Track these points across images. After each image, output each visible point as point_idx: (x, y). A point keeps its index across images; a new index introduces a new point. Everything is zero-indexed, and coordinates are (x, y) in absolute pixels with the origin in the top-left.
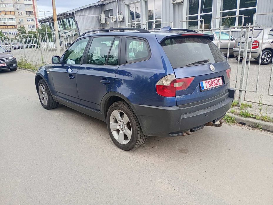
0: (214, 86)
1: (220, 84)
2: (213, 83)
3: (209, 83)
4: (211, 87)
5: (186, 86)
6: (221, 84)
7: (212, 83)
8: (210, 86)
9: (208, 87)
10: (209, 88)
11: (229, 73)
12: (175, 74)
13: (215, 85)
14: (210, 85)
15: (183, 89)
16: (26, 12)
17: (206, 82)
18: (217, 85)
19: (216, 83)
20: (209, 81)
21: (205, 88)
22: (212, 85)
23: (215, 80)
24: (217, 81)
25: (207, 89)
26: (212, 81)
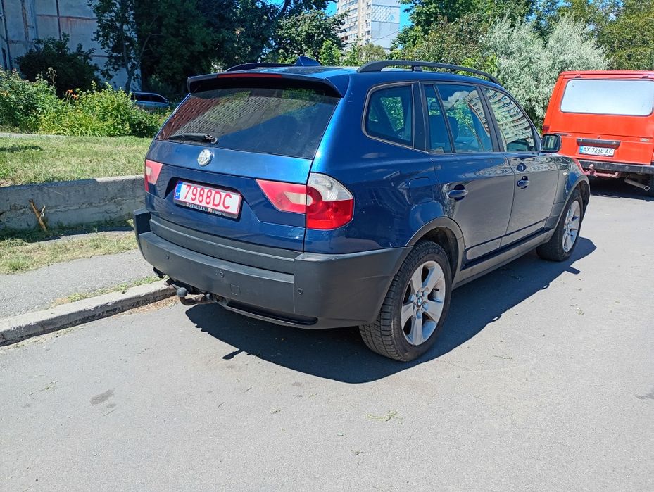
0: (204, 204)
2: (205, 196)
3: (195, 192)
4: (196, 202)
6: (234, 210)
7: (202, 196)
8: (193, 200)
9: (189, 200)
10: (191, 202)
13: (207, 203)
14: (194, 197)
17: (188, 186)
18: (214, 205)
19: (212, 198)
20: (196, 187)
21: (182, 198)
22: (201, 199)
23: (213, 192)
24: (218, 196)
25: (186, 203)
26: (202, 189)
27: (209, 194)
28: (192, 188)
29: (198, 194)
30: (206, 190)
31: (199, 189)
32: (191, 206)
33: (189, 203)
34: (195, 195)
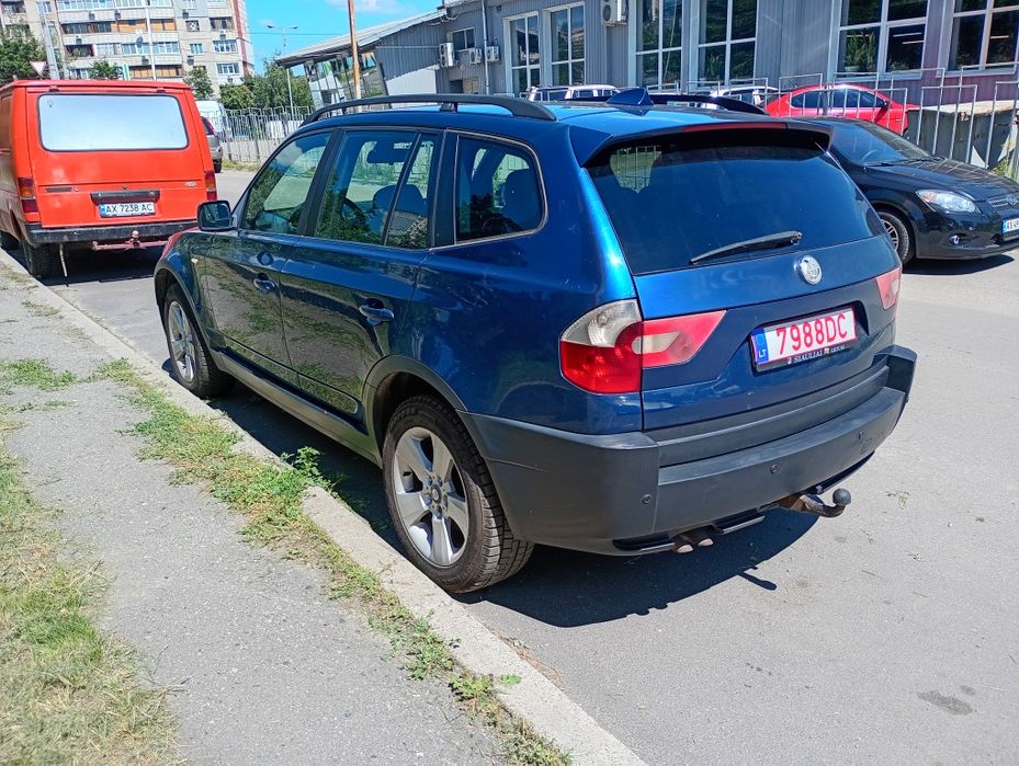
0: (815, 346)
1: (843, 336)
2: (814, 333)
3: (795, 335)
4: (804, 349)
5: (686, 350)
6: (851, 335)
7: (809, 334)
8: (796, 348)
9: (789, 352)
10: (795, 353)
11: (890, 288)
12: (637, 298)
13: (820, 342)
14: (796, 344)
15: (674, 360)
16: (211, 19)
17: (779, 330)
18: (830, 340)
19: (824, 331)
20: (794, 327)
21: (774, 355)
22: (808, 340)
23: (823, 321)
24: (830, 323)
25: (786, 359)
26: (806, 324)
27: (807, 330)
28: (788, 330)
29: (802, 336)
30: (812, 324)
31: (800, 327)
32: (797, 360)
33: (793, 357)
34: (798, 339)
